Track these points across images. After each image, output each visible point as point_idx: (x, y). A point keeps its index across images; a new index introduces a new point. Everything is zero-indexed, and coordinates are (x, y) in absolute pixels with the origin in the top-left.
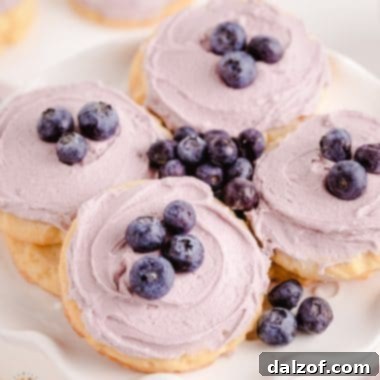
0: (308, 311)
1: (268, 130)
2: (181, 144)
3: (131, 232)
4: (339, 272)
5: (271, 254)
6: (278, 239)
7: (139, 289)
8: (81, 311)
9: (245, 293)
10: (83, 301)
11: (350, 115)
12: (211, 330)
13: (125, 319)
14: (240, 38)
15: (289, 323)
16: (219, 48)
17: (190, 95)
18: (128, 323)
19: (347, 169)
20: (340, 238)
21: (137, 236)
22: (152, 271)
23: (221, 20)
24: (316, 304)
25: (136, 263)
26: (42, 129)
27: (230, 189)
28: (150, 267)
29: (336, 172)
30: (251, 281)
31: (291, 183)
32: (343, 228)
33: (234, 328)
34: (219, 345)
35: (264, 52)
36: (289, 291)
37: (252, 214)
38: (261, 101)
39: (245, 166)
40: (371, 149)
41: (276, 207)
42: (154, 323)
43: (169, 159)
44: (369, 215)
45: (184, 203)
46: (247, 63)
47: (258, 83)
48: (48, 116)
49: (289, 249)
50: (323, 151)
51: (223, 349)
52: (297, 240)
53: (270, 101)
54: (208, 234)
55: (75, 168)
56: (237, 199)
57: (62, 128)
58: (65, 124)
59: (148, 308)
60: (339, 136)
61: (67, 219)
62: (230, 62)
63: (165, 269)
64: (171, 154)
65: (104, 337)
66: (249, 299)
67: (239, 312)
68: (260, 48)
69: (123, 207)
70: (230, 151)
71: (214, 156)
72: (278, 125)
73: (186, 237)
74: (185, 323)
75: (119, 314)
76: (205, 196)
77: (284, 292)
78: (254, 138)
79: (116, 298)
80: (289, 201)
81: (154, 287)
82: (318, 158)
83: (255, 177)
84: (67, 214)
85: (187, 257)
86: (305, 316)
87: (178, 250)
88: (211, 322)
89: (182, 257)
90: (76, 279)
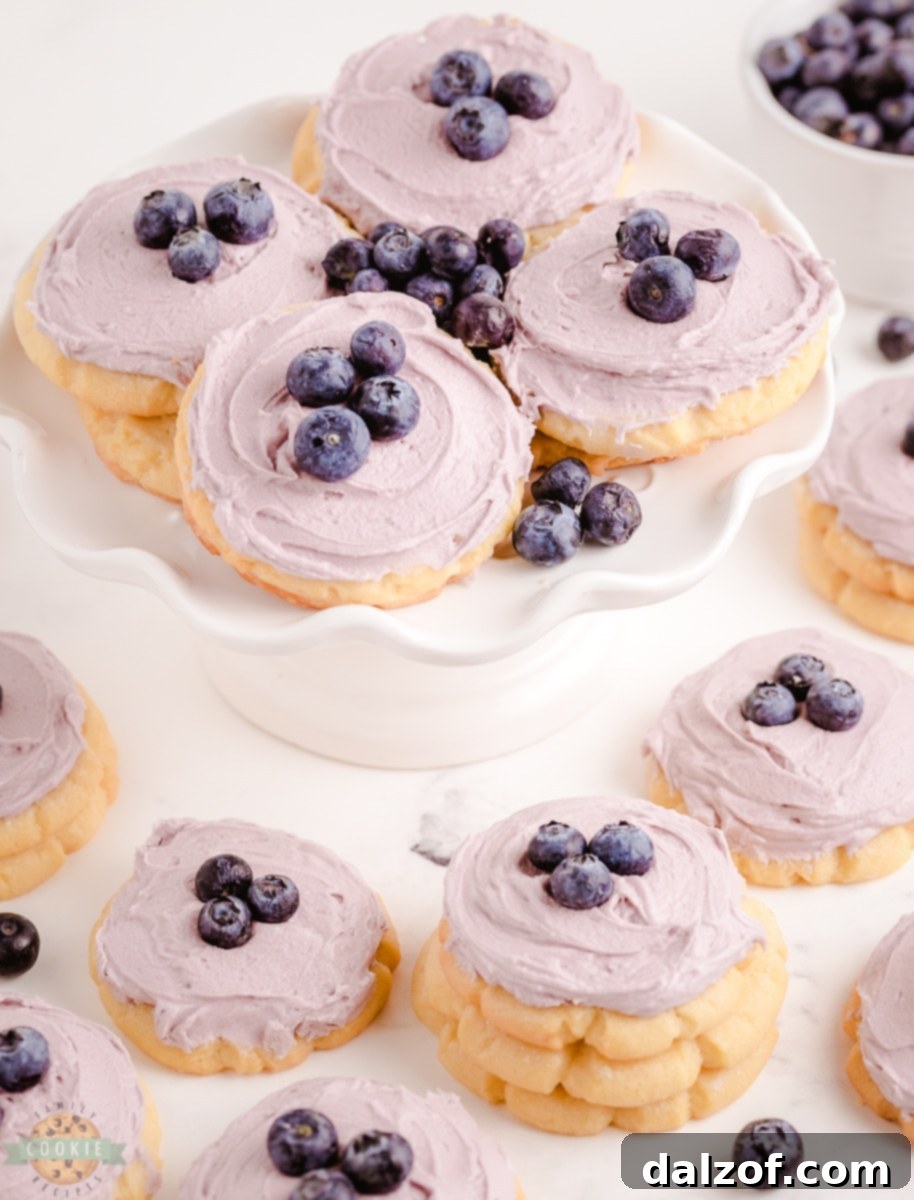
0: (598, 503)
1: (531, 229)
2: (380, 244)
3: (296, 372)
4: (649, 438)
5: (535, 415)
6: (546, 390)
7: (309, 461)
8: (213, 506)
9: (491, 475)
10: (217, 488)
11: (670, 197)
12: (433, 532)
13: (288, 515)
14: (481, 78)
15: (565, 522)
16: (444, 95)
17: (396, 174)
18: (294, 521)
19: (660, 268)
20: (650, 382)
21: (306, 376)
22: (332, 429)
23: (448, 48)
24: (611, 492)
25: (306, 419)
26: (142, 224)
27: (464, 309)
28: (328, 425)
29: (642, 273)
30: (501, 456)
31: (567, 300)
32: (654, 365)
33: (473, 532)
34: (448, 558)
35: (522, 98)
36: (565, 474)
37: (502, 353)
38: (518, 180)
39: (490, 277)
40: (701, 237)
41: (542, 340)
42: (336, 522)
43: (360, 268)
44: (700, 345)
45: (385, 326)
46: (492, 116)
47: (512, 150)
48: (152, 203)
49: (564, 406)
50: (621, 247)
51: (454, 568)
52: (578, 390)
53: (534, 180)
54: (426, 378)
55: (200, 288)
56: (476, 328)
57: (178, 222)
58: (182, 216)
59: (326, 499)
60: (647, 219)
61: (187, 366)
62: (464, 113)
63: (354, 427)
64: (364, 262)
65: (252, 544)
66: (498, 482)
67: (481, 504)
68: (515, 91)
69: (281, 340)
70: (463, 251)
71: (436, 260)
72: (549, 219)
73: (388, 379)
74: (389, 521)
75: (277, 508)
76: (422, 321)
77: (558, 477)
78: (507, 234)
79: (273, 481)
80: (564, 328)
81: (335, 457)
82: (614, 260)
83: (507, 296)
84: (186, 359)
85: (390, 409)
86: (593, 511)
87: (375, 399)
88: (434, 519)
89: (382, 410)
90: (205, 455)
